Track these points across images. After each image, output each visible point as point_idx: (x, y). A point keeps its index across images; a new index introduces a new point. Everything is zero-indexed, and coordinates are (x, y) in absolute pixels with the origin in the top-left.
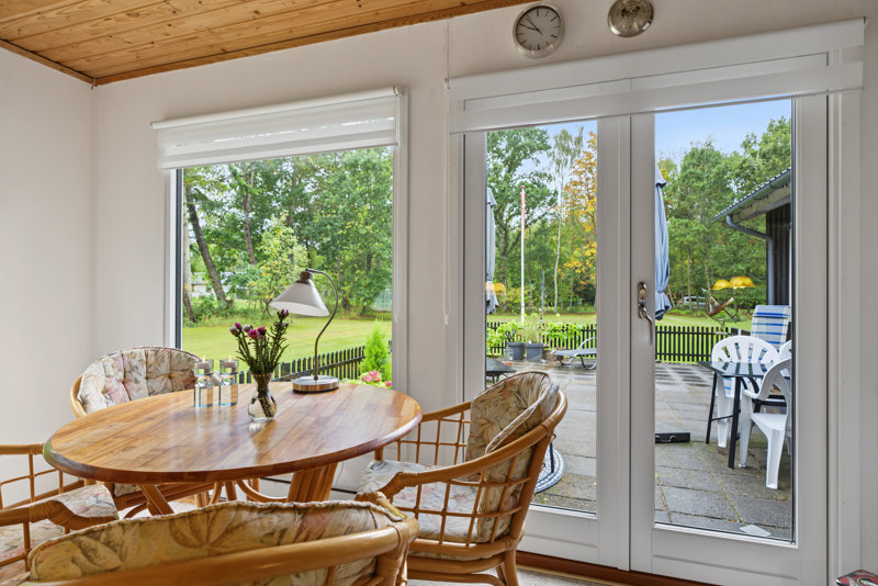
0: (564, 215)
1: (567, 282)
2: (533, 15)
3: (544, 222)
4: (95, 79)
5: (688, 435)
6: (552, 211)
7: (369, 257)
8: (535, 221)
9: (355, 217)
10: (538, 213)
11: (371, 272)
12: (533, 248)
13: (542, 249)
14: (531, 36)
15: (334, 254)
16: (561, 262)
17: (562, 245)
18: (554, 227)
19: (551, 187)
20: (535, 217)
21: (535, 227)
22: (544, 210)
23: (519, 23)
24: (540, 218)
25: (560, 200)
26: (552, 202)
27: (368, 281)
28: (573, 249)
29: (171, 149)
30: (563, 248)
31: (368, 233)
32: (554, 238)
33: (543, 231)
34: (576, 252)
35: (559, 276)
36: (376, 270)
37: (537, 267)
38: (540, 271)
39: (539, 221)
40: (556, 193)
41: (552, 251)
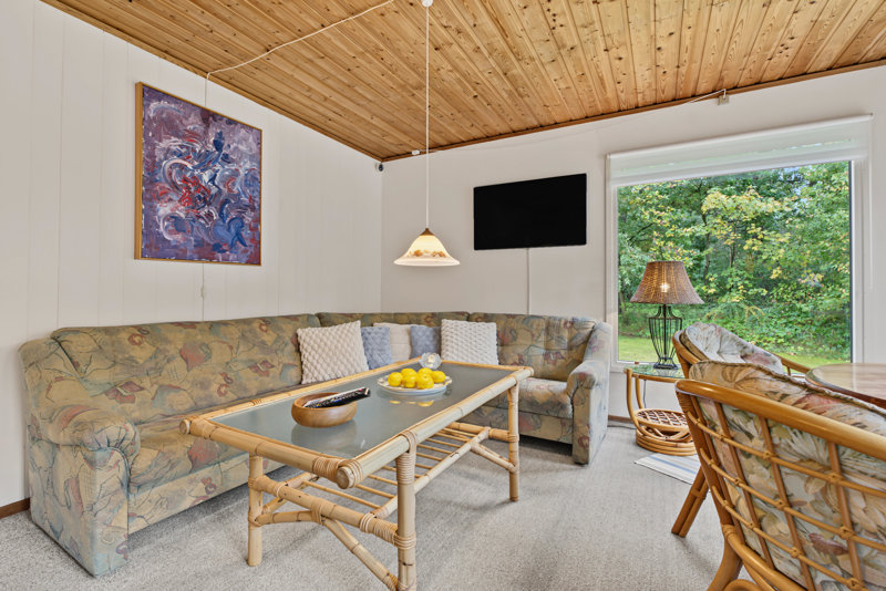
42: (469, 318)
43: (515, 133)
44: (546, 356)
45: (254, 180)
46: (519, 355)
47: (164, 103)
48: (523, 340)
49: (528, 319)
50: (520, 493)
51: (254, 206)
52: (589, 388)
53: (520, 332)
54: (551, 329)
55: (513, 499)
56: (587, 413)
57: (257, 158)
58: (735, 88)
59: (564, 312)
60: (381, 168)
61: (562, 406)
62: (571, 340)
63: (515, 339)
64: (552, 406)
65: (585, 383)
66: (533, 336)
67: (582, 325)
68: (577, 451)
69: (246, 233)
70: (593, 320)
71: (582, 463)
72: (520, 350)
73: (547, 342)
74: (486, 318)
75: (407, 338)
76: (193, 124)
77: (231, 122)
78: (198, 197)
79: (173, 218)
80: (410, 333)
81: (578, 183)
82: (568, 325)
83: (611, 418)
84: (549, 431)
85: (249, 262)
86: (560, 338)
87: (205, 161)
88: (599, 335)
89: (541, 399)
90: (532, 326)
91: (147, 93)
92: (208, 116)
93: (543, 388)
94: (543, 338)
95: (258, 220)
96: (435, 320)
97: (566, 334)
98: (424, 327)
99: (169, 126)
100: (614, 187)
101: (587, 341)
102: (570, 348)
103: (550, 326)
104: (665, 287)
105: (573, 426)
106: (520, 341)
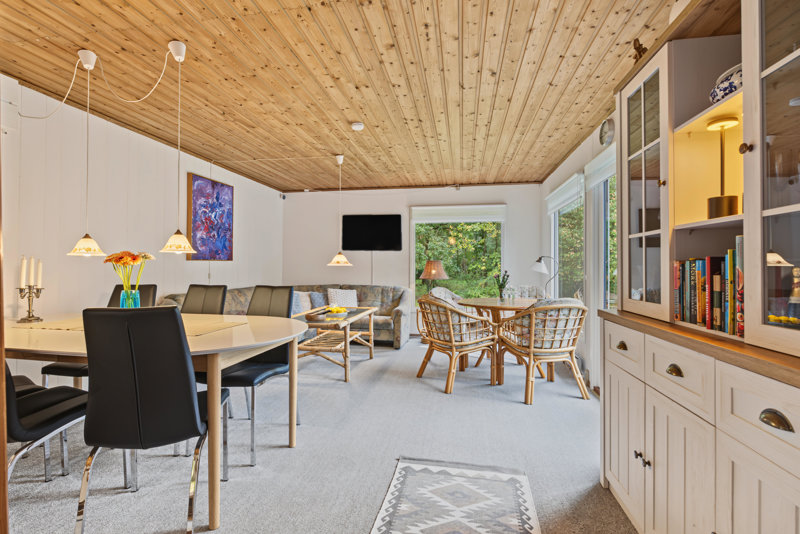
42: (341, 288)
43: (365, 188)
44: (382, 306)
45: (230, 214)
47: (199, 182)
48: (370, 298)
49: (372, 288)
50: (373, 355)
51: (230, 229)
52: (400, 316)
53: (369, 294)
55: (371, 358)
56: (400, 326)
57: (231, 203)
58: (462, 185)
59: (390, 284)
60: (284, 198)
61: (389, 324)
62: (393, 297)
63: (366, 297)
64: (386, 325)
65: (399, 314)
66: (375, 296)
67: (398, 290)
68: (395, 344)
69: (227, 244)
70: (403, 288)
71: (398, 348)
73: (382, 299)
74: (351, 287)
75: (308, 299)
76: (209, 190)
77: (223, 185)
78: (210, 226)
79: (202, 238)
80: (310, 296)
81: (397, 219)
82: (392, 290)
83: (411, 335)
84: (384, 337)
85: (228, 259)
86: (388, 296)
87: (213, 208)
88: (406, 294)
89: (380, 322)
90: (374, 291)
91: (193, 177)
92: (214, 184)
93: (381, 319)
95: (231, 236)
96: (323, 289)
97: (391, 294)
98: (317, 293)
99: (201, 193)
100: (414, 222)
101: (400, 297)
102: (393, 301)
103: (384, 291)
104: (434, 272)
105: (394, 333)
106: (369, 298)
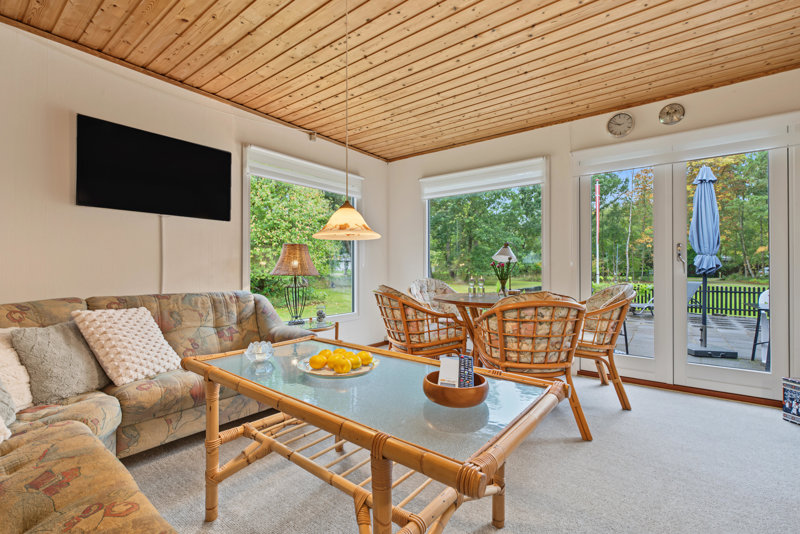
0: (635, 198)
1: (639, 256)
2: (617, 118)
3: (616, 206)
4: (388, 160)
5: (736, 354)
6: (623, 196)
7: (471, 239)
8: (607, 206)
9: (461, 211)
10: (609, 198)
11: (473, 250)
12: (606, 228)
13: (613, 228)
14: (617, 129)
15: (446, 238)
16: (632, 239)
17: (633, 224)
18: (625, 209)
19: (622, 177)
20: (607, 202)
21: (607, 211)
22: (616, 195)
23: (610, 122)
24: (612, 203)
25: (631, 186)
26: (624, 189)
27: (471, 257)
28: (644, 227)
29: (427, 190)
30: (634, 227)
31: (471, 222)
32: (626, 219)
33: (615, 213)
34: (647, 230)
35: (630, 250)
36: (476, 249)
37: (609, 242)
38: (611, 247)
39: (611, 205)
40: (627, 180)
41: (623, 230)
44: (219, 335)
46: (190, 340)
48: (190, 322)
49: (188, 298)
53: (185, 313)
54: (218, 305)
62: (240, 314)
63: (180, 322)
66: (201, 315)
67: (247, 298)
72: (190, 334)
73: (216, 320)
82: (234, 299)
86: (229, 313)
90: (196, 303)
94: (211, 316)
97: (234, 309)
102: (240, 321)
103: (217, 303)
104: (296, 264)
106: (186, 323)
